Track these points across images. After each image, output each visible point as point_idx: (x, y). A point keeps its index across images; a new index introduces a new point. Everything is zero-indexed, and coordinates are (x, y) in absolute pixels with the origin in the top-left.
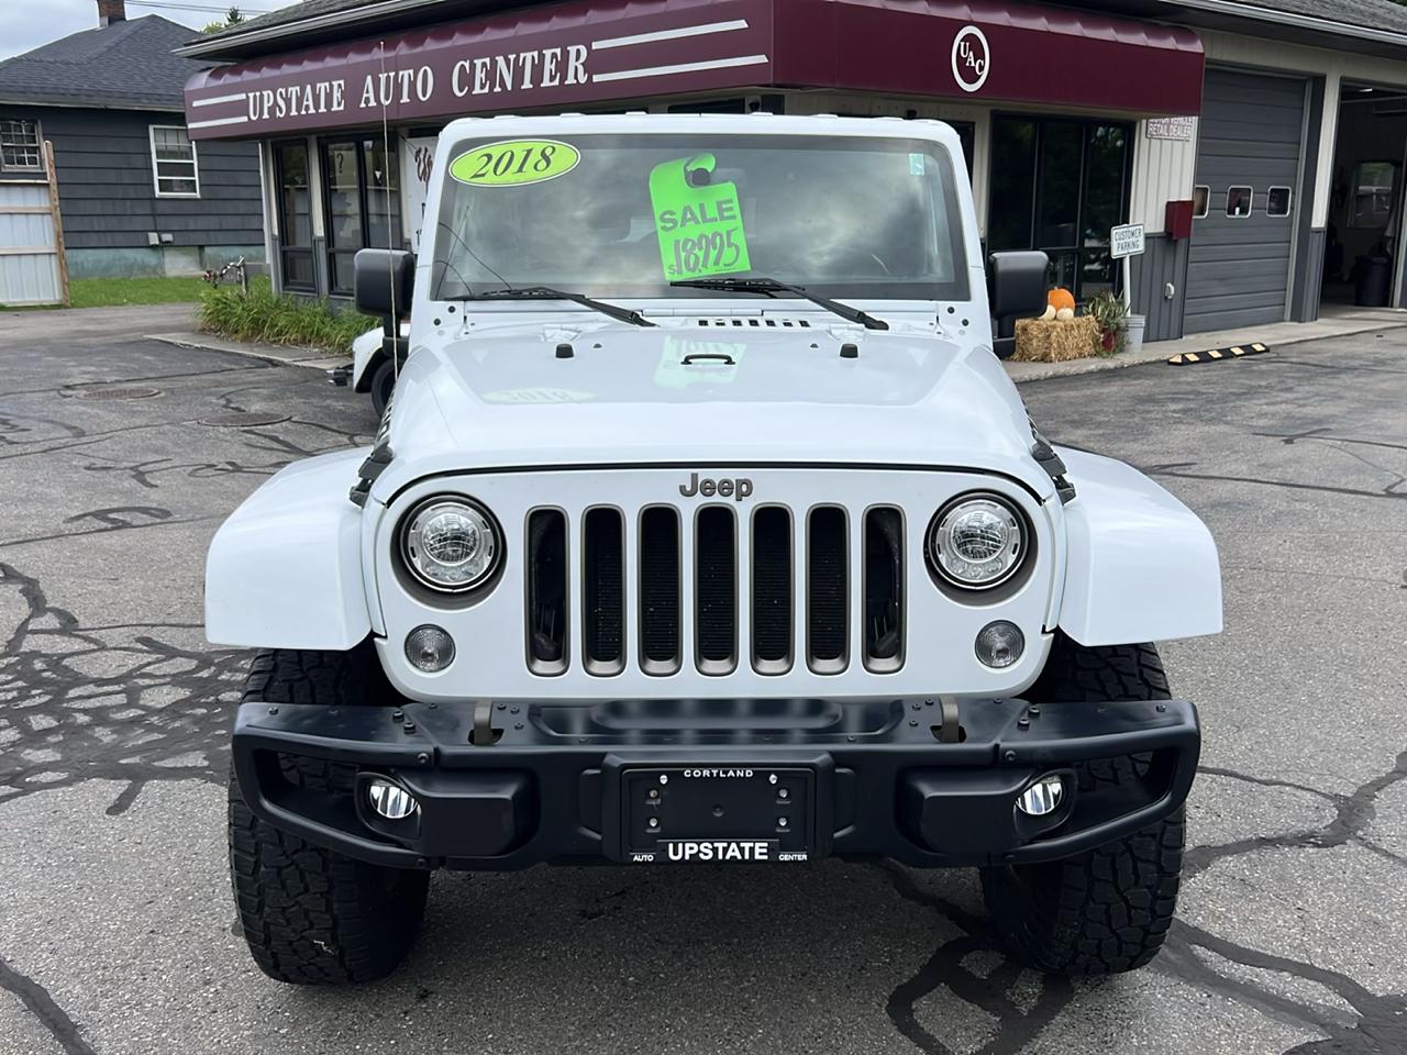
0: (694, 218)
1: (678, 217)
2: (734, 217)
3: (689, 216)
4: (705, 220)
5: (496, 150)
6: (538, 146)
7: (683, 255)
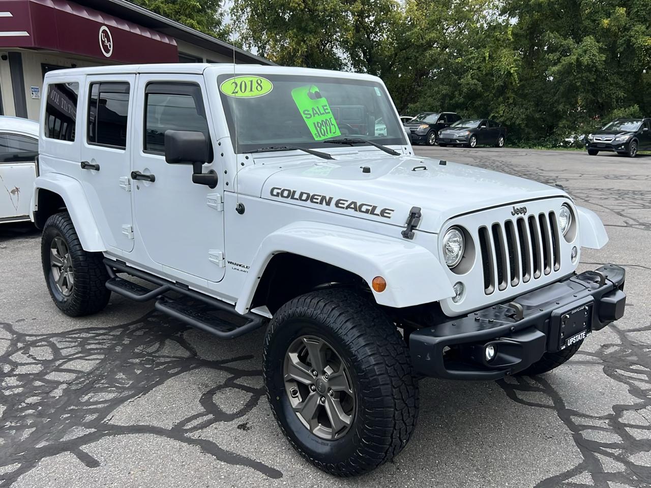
0: (317, 113)
1: (311, 112)
2: (329, 113)
3: (315, 112)
4: (322, 114)
5: (238, 81)
6: (255, 79)
7: (318, 129)
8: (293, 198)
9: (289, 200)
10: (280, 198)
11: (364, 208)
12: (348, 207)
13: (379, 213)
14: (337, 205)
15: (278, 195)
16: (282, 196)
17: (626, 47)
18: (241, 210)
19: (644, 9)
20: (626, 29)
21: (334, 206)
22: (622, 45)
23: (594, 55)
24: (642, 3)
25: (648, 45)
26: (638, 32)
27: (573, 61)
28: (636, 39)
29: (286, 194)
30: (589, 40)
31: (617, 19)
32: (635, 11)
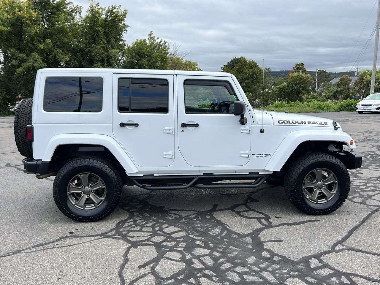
8: (289, 123)
9: (288, 124)
10: (283, 124)
11: (318, 123)
12: (313, 123)
13: (324, 124)
14: (308, 123)
15: (282, 123)
16: (284, 123)
17: (53, 60)
18: (262, 131)
19: (59, 42)
20: (52, 51)
21: (308, 124)
22: (51, 59)
23: (40, 63)
24: (58, 38)
25: (65, 59)
26: (59, 53)
27: (30, 65)
28: (59, 56)
29: (286, 122)
30: (35, 55)
31: (47, 45)
32: (55, 42)
